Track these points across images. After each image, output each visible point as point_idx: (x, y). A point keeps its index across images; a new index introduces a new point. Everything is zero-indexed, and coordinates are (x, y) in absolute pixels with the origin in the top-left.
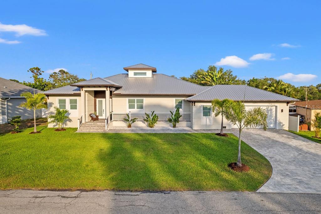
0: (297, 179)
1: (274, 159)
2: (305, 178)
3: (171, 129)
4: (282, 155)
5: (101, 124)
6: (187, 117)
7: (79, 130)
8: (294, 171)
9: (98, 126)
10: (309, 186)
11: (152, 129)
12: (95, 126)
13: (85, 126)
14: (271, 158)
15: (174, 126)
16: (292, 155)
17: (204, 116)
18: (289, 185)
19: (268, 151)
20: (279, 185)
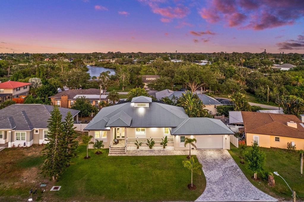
0: (212, 194)
2: (216, 193)
3: (162, 150)
4: (214, 177)
5: (122, 148)
6: (172, 140)
7: (110, 153)
8: (214, 189)
9: (120, 149)
10: (215, 198)
11: (151, 150)
12: (118, 150)
13: (113, 149)
14: (208, 179)
15: (164, 147)
16: (219, 177)
17: (181, 142)
18: (208, 197)
19: (209, 173)
20: (204, 197)
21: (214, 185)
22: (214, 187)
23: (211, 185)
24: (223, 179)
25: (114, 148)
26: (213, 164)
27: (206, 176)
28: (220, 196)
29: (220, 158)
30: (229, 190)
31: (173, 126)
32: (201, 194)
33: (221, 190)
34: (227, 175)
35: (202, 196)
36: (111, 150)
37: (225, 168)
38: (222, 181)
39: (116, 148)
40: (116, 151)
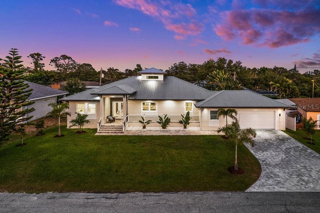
0: (277, 180)
1: (265, 162)
2: (283, 179)
3: (182, 130)
4: (272, 159)
5: (119, 126)
6: (197, 119)
7: (99, 133)
8: (277, 173)
9: (116, 128)
10: (284, 186)
11: (165, 130)
12: (113, 128)
13: (104, 128)
14: (263, 161)
15: (185, 127)
16: (280, 158)
17: (211, 119)
18: (270, 185)
19: (262, 154)
20: (263, 185)
21: (276, 169)
22: (276, 171)
23: (270, 168)
24: (289, 161)
25: (106, 126)
26: (266, 145)
27: (257, 157)
28: (293, 184)
29: (274, 138)
30: (306, 175)
31: (199, 99)
32: (255, 181)
33: (291, 175)
34: (293, 156)
35: (258, 183)
36: (100, 129)
37: (286, 149)
38: (288, 164)
39: (109, 126)
40: (109, 130)
